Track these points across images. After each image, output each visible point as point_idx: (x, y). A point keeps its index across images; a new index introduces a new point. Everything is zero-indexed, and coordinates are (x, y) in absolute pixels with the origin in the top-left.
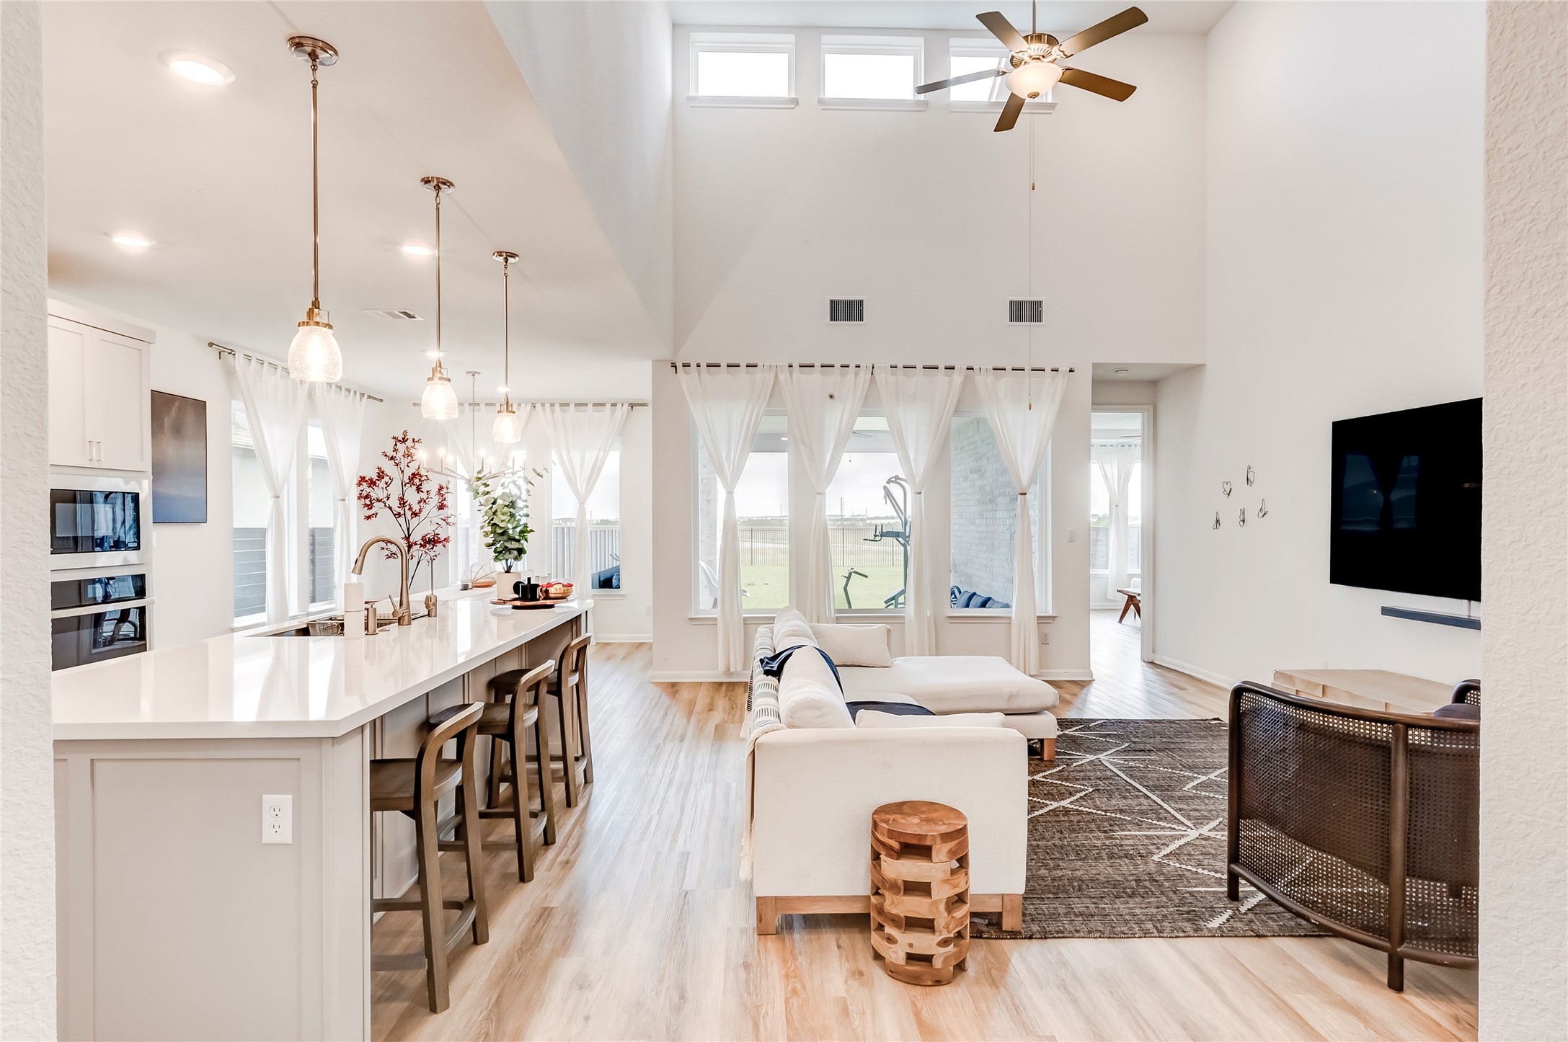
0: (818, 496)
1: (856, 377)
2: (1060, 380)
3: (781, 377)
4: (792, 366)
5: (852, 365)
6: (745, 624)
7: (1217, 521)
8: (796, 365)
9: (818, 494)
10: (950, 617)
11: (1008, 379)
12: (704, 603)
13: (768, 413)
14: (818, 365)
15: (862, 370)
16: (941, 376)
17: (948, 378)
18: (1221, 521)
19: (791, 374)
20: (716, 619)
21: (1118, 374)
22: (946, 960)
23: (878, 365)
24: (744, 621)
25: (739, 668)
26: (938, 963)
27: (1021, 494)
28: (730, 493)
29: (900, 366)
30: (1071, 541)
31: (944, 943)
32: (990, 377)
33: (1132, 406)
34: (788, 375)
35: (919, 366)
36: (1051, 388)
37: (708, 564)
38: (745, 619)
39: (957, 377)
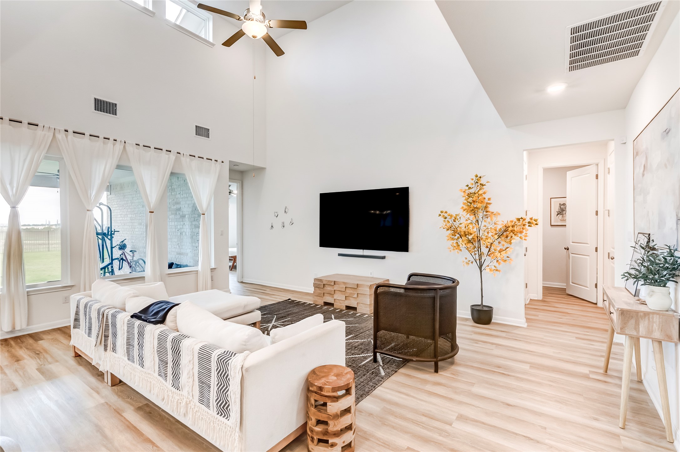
0: (88, 211)
1: (114, 146)
2: (218, 165)
3: (59, 136)
4: (67, 131)
5: (112, 139)
6: (28, 295)
7: (272, 226)
8: (71, 131)
9: (88, 210)
10: (168, 274)
11: (196, 161)
13: (46, 158)
14: (87, 134)
15: (118, 143)
16: (164, 154)
17: (168, 156)
18: (274, 226)
19: (67, 136)
21: (235, 167)
23: (128, 142)
24: (27, 293)
25: (24, 326)
27: (203, 214)
29: (141, 145)
30: (222, 235)
32: (189, 159)
33: (234, 180)
34: (64, 136)
35: (152, 147)
36: (215, 168)
38: (28, 292)
39: (172, 156)
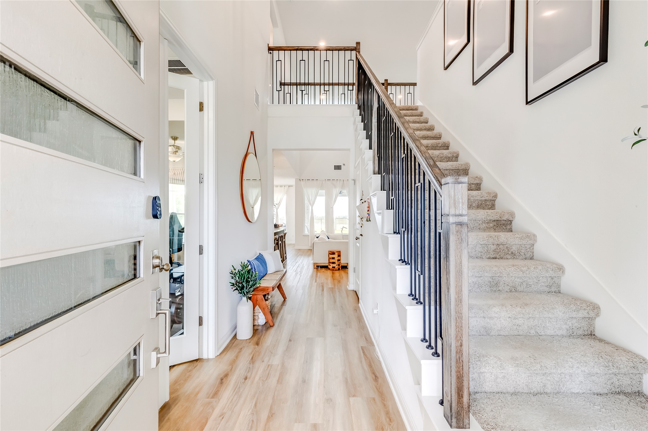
3: (323, 182)
4: (326, 180)
12: (306, 232)
20: (309, 235)
22: (337, 267)
26: (336, 268)
28: (312, 208)
31: (337, 265)
37: (307, 224)
